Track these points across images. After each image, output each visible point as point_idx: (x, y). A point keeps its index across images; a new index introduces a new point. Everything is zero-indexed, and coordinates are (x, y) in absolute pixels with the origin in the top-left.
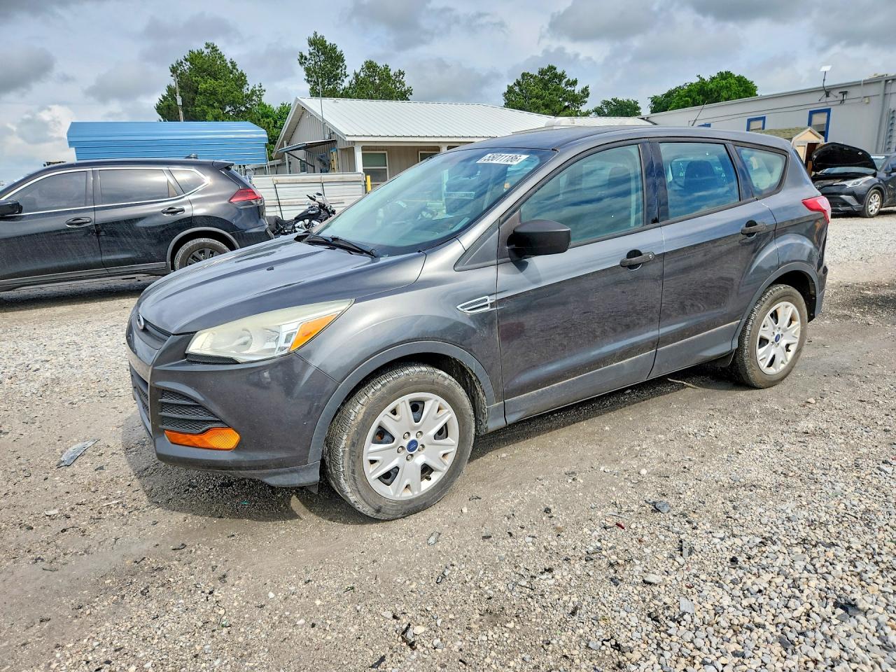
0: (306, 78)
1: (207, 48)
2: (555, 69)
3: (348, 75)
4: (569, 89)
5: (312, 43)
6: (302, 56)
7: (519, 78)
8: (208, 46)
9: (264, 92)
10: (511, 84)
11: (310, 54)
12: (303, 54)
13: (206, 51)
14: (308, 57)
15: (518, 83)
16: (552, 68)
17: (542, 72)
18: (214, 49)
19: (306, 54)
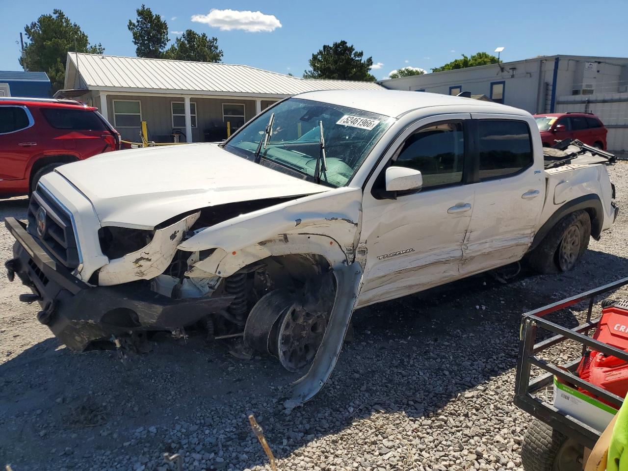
0: (134, 40)
1: (54, 13)
2: (346, 43)
3: (170, 40)
4: (357, 59)
5: (140, 13)
6: (131, 23)
7: (322, 49)
8: (56, 12)
9: (103, 51)
10: (316, 53)
11: (138, 21)
12: (132, 22)
13: (54, 16)
14: (136, 24)
15: (320, 52)
16: (343, 43)
17: (336, 46)
18: (61, 15)
19: (135, 22)
